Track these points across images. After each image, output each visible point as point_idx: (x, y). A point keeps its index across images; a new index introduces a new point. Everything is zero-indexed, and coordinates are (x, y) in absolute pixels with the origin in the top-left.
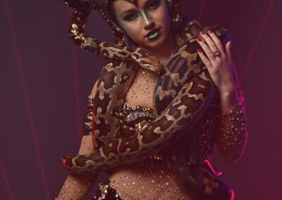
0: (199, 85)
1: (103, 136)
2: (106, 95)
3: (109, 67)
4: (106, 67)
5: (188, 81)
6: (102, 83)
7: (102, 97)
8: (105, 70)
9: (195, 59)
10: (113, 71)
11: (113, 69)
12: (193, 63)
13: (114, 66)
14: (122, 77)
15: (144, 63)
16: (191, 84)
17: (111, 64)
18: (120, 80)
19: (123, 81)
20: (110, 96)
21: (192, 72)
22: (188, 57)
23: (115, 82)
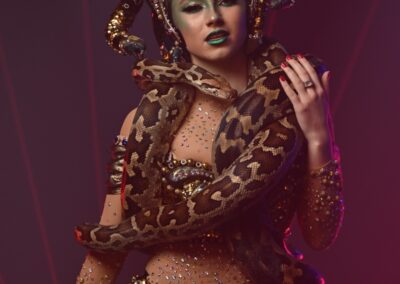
0: (278, 135)
1: (137, 195)
2: (146, 136)
3: (152, 95)
4: (147, 96)
5: (263, 129)
6: (141, 119)
7: (139, 138)
8: (147, 98)
9: (276, 98)
10: (157, 102)
11: (157, 98)
12: (273, 103)
13: (159, 95)
14: (170, 111)
15: (208, 86)
16: (268, 132)
17: (155, 91)
18: (167, 115)
19: (171, 118)
20: (152, 137)
21: (270, 116)
22: (266, 93)
23: (160, 117)
